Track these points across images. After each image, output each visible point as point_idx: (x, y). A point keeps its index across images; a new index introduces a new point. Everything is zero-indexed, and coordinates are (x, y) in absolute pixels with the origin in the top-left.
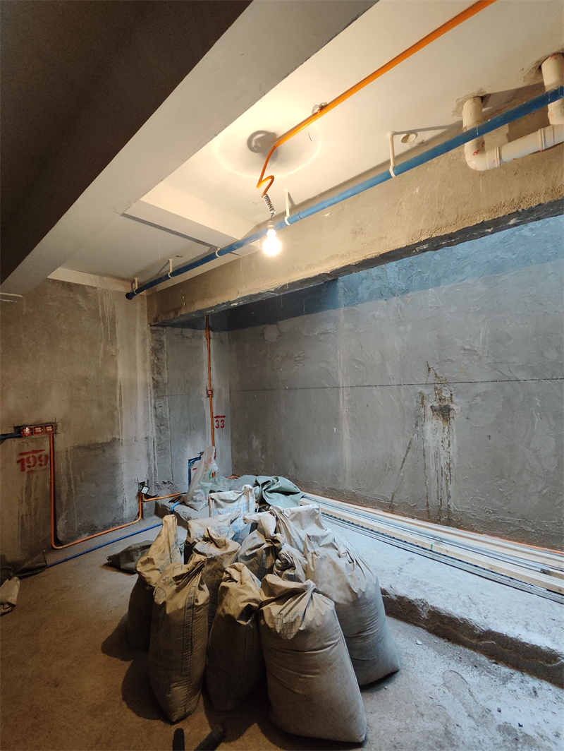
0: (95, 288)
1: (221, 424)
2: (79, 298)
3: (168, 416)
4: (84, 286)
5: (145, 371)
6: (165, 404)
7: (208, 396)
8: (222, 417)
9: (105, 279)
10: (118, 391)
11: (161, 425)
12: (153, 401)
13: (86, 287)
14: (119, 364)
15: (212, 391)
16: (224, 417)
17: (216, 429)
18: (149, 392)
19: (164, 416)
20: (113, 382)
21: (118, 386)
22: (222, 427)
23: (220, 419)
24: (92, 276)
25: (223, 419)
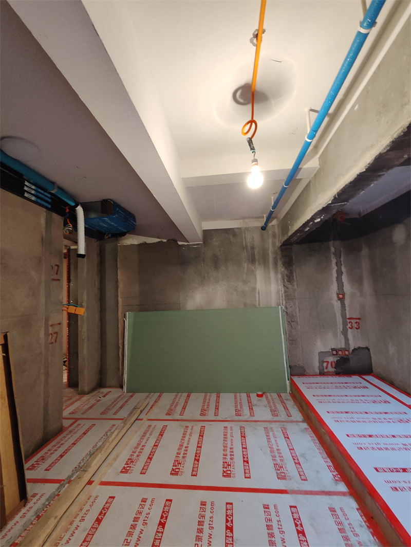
0: (241, 228)
1: (355, 325)
2: (231, 237)
3: (298, 314)
4: (233, 229)
5: (277, 280)
6: (294, 305)
7: (339, 299)
8: (356, 319)
9: (247, 220)
10: (257, 295)
11: (292, 321)
12: (284, 302)
13: (235, 230)
14: (258, 276)
15: (344, 295)
16: (359, 319)
17: (350, 331)
18: (281, 296)
19: (294, 314)
20: (254, 289)
21: (257, 292)
22: (357, 329)
23: (353, 321)
24: (238, 221)
25: (358, 321)
